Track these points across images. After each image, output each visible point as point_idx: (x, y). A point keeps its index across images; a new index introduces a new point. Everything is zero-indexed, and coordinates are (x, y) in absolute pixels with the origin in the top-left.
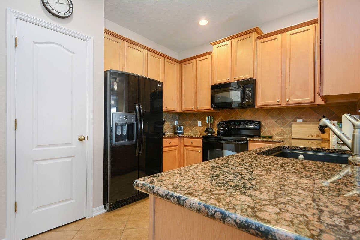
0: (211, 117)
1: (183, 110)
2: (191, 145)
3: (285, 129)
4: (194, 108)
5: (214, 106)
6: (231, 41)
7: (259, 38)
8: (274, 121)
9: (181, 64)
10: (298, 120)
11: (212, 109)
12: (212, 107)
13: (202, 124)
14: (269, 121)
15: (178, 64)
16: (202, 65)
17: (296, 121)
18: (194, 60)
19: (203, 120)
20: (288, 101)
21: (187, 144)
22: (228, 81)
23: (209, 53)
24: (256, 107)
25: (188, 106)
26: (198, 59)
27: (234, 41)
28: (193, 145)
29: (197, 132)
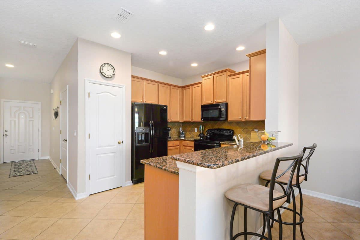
0: (202, 126)
1: (184, 121)
2: (187, 145)
3: (248, 136)
4: (190, 120)
5: (202, 119)
6: (213, 76)
7: (230, 76)
8: (241, 130)
9: (182, 89)
10: (255, 130)
11: (202, 121)
12: (202, 120)
13: (198, 131)
14: (238, 130)
15: (181, 89)
16: (196, 90)
17: (254, 131)
18: (191, 87)
19: (198, 128)
20: (246, 118)
21: (185, 145)
22: (211, 103)
23: (200, 83)
24: (228, 121)
25: (187, 118)
26: (193, 86)
27: (215, 76)
28: (189, 145)
29: (194, 136)
